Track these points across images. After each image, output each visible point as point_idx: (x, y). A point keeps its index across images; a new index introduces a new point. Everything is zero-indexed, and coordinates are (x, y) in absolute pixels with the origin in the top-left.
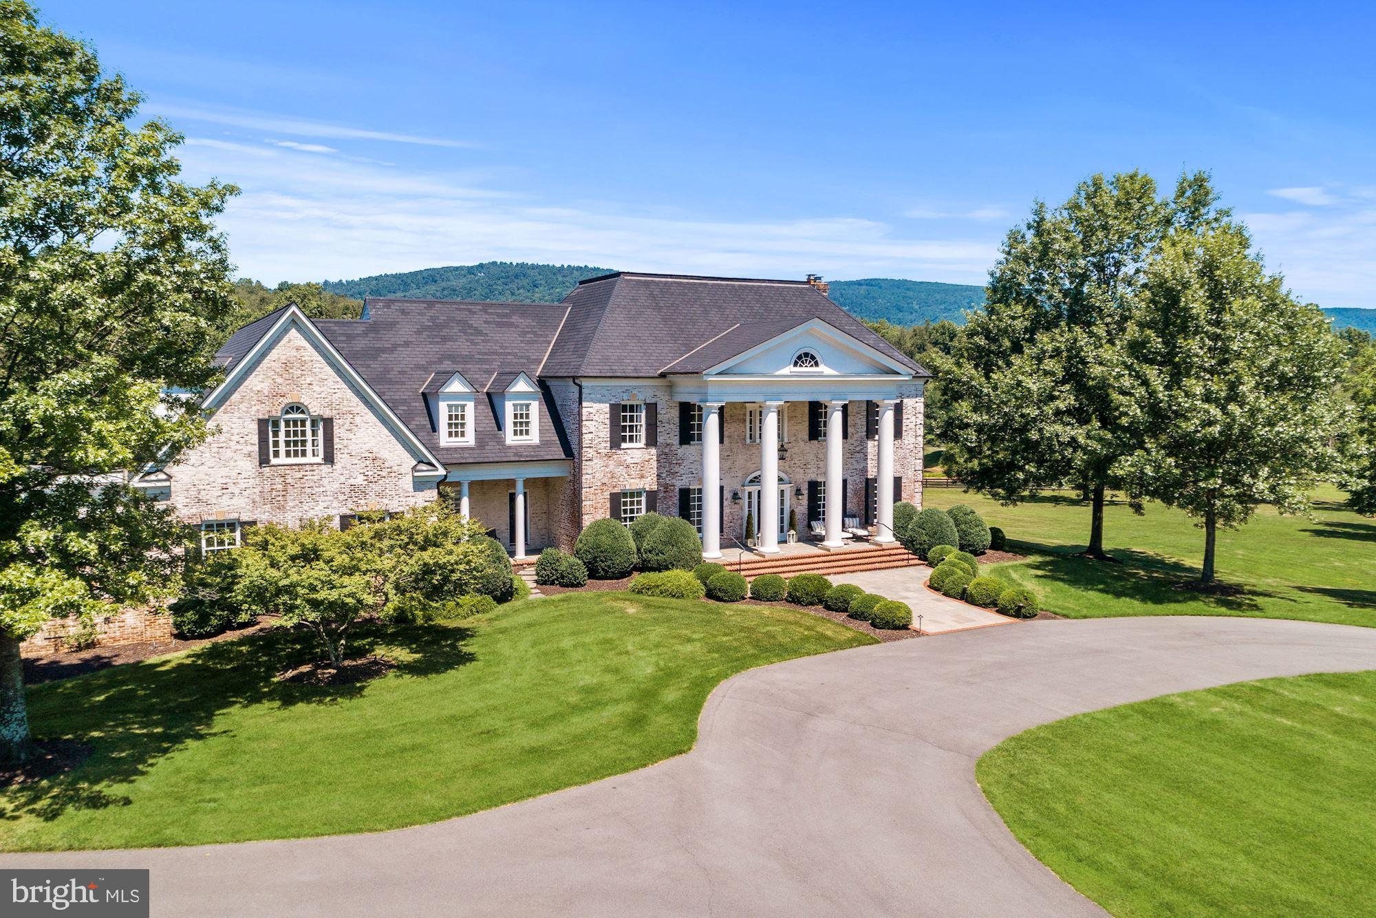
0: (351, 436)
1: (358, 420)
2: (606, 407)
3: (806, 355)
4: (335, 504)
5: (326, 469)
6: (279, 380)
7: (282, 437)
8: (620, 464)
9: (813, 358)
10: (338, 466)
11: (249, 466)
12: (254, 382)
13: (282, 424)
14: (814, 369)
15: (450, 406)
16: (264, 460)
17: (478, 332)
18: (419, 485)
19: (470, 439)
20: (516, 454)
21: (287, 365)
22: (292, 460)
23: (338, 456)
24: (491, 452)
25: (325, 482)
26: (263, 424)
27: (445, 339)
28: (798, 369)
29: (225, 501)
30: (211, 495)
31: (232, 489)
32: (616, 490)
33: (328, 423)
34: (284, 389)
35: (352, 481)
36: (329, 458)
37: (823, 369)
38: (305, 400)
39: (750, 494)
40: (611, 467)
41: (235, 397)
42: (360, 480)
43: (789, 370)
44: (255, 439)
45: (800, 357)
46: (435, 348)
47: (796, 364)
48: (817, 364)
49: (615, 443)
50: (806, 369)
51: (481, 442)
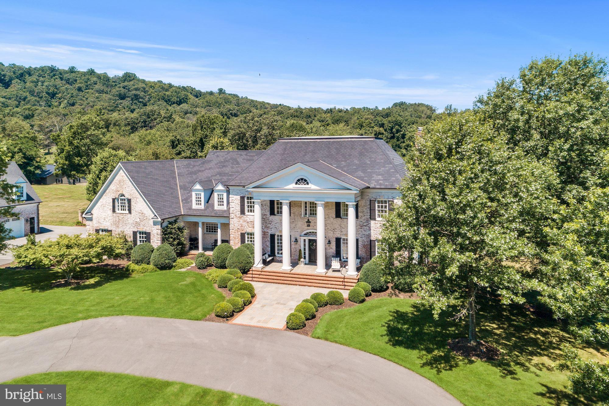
0: (136, 205)
1: (138, 200)
2: (238, 197)
3: (302, 179)
4: (132, 227)
5: (129, 215)
6: (118, 186)
7: (120, 204)
8: (245, 221)
9: (306, 181)
10: (132, 215)
11: (110, 212)
12: (112, 187)
13: (120, 200)
14: (306, 186)
15: (196, 194)
16: (114, 211)
17: (238, 163)
18: (155, 223)
19: (202, 207)
20: (215, 214)
21: (120, 181)
22: (123, 212)
23: (132, 211)
24: (209, 211)
25: (129, 219)
26: (114, 200)
27: (224, 166)
28: (297, 186)
29: (105, 223)
30: (102, 221)
31: (107, 219)
32: (243, 232)
33: (129, 201)
34: (119, 189)
35: (136, 220)
36: (130, 212)
37: (311, 186)
38: (124, 193)
39: (305, 240)
40: (241, 222)
41: (107, 191)
42: (138, 220)
43: (293, 186)
44: (111, 204)
45: (298, 180)
47: (296, 183)
48: (308, 183)
49: (243, 212)
50: (302, 186)
51: (206, 208)
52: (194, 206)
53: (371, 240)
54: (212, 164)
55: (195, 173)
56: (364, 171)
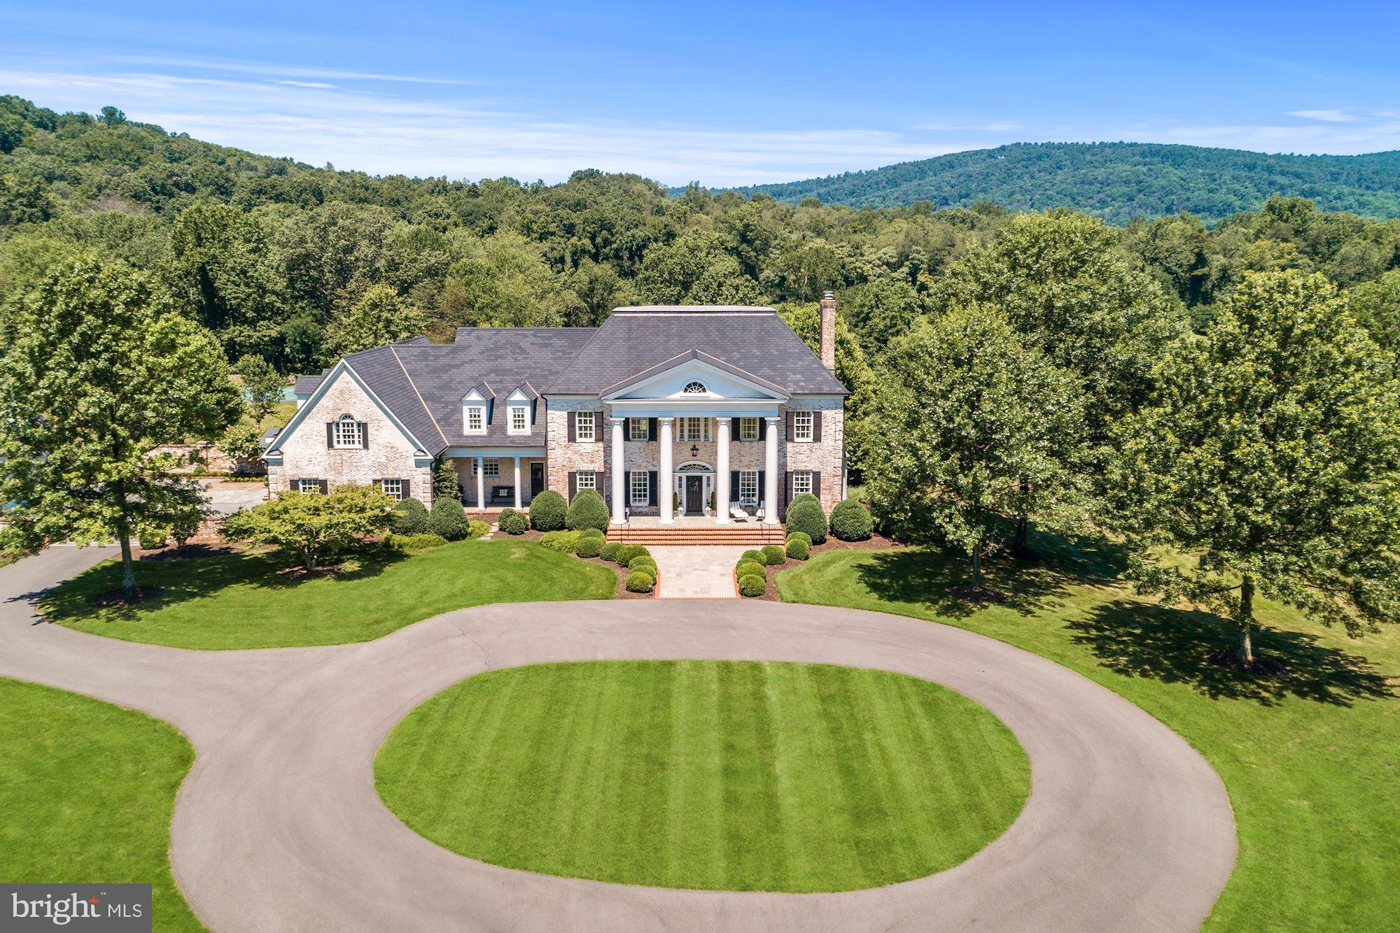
0: (378, 433)
1: (382, 424)
2: (565, 414)
3: (695, 384)
4: (370, 473)
5: (364, 452)
6: (338, 401)
7: (341, 433)
8: (576, 452)
9: (701, 386)
10: (371, 451)
11: (323, 448)
12: (324, 402)
13: (341, 425)
14: (702, 394)
15: (470, 409)
16: (330, 445)
17: (523, 351)
18: (419, 464)
19: (483, 430)
20: (511, 442)
21: (342, 392)
22: (347, 446)
23: (370, 445)
24: (497, 438)
25: (364, 459)
26: (329, 426)
27: (498, 357)
28: (688, 394)
29: (311, 468)
30: (304, 464)
31: (314, 461)
32: (572, 470)
33: (363, 427)
34: (340, 406)
35: (379, 460)
36: (366, 446)
37: (709, 394)
38: (352, 412)
39: (680, 478)
40: (569, 455)
41: (315, 410)
42: (383, 459)
43: (680, 394)
44: (325, 434)
45: (689, 386)
46: (488, 364)
47: (686, 390)
48: (704, 390)
49: (572, 438)
50: (695, 394)
51: (491, 433)
52: (467, 430)
53: (786, 473)
54: (474, 353)
55: (446, 369)
56: (773, 367)
